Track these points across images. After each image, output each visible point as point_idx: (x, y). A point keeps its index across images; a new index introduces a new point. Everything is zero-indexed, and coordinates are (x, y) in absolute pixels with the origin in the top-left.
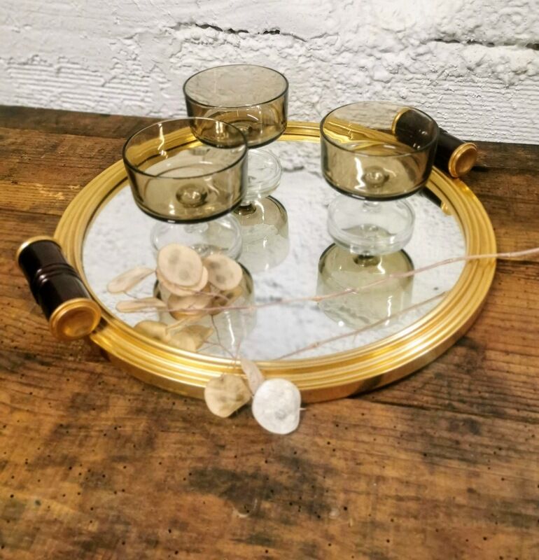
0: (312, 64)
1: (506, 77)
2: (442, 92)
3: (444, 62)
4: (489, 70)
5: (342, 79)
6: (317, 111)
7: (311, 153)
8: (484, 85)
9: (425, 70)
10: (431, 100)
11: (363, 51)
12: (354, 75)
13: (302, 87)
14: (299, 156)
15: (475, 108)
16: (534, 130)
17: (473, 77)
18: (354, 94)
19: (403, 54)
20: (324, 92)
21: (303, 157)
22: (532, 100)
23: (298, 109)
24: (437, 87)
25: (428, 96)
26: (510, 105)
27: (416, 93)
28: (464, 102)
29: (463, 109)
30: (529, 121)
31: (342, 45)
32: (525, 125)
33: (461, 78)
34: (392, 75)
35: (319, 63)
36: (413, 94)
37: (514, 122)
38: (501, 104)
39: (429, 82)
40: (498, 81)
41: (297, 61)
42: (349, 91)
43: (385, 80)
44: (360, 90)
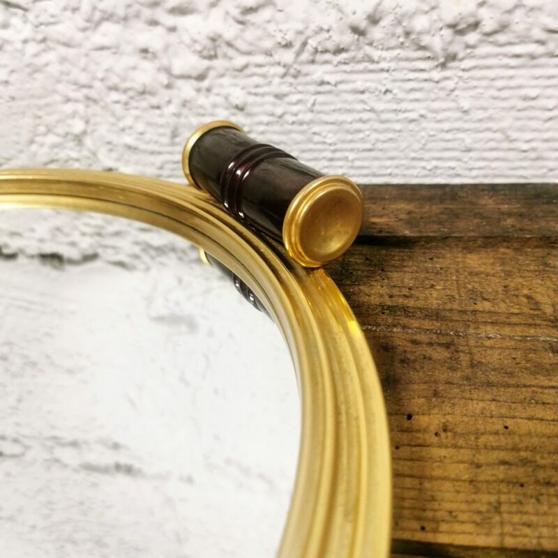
0: (51, 56)
1: (437, 42)
2: (313, 88)
3: (303, 21)
4: (399, 30)
5: (114, 80)
6: (89, 150)
7: (102, 227)
8: (393, 65)
9: (268, 44)
10: (295, 109)
11: (137, 16)
12: (134, 68)
13: (47, 105)
14: (83, 234)
15: (385, 116)
16: (512, 155)
17: (368, 49)
18: (145, 109)
19: (217, 13)
20: (90, 111)
21: (92, 235)
22: (500, 90)
23: (56, 150)
24: (301, 79)
25: (287, 99)
26: (452, 105)
27: (263, 95)
28: (360, 107)
29: (361, 121)
30: (498, 136)
31: (94, 8)
32: (493, 144)
33: (344, 56)
34: (206, 63)
35: (63, 51)
36: (258, 99)
37: (468, 139)
38: (436, 105)
39: (281, 70)
40: (421, 54)
41: (22, 52)
42: (133, 104)
43: (194, 73)
44: (154, 101)
